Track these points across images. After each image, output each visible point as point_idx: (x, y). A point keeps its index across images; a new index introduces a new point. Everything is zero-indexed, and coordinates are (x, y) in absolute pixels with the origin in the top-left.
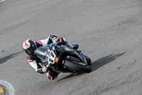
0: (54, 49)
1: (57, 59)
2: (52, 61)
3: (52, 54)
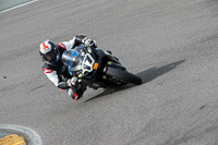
0: (90, 51)
1: (96, 65)
2: (89, 68)
3: (88, 58)
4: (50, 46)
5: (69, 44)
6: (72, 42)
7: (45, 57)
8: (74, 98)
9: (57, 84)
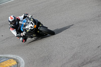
4: (13, 18)
5: (21, 17)
6: (23, 16)
7: (11, 23)
8: (23, 42)
9: (16, 35)
